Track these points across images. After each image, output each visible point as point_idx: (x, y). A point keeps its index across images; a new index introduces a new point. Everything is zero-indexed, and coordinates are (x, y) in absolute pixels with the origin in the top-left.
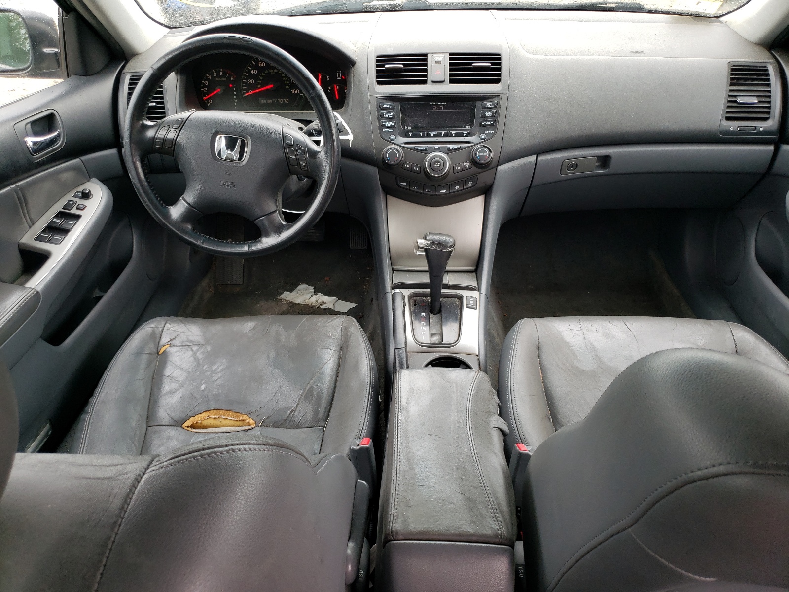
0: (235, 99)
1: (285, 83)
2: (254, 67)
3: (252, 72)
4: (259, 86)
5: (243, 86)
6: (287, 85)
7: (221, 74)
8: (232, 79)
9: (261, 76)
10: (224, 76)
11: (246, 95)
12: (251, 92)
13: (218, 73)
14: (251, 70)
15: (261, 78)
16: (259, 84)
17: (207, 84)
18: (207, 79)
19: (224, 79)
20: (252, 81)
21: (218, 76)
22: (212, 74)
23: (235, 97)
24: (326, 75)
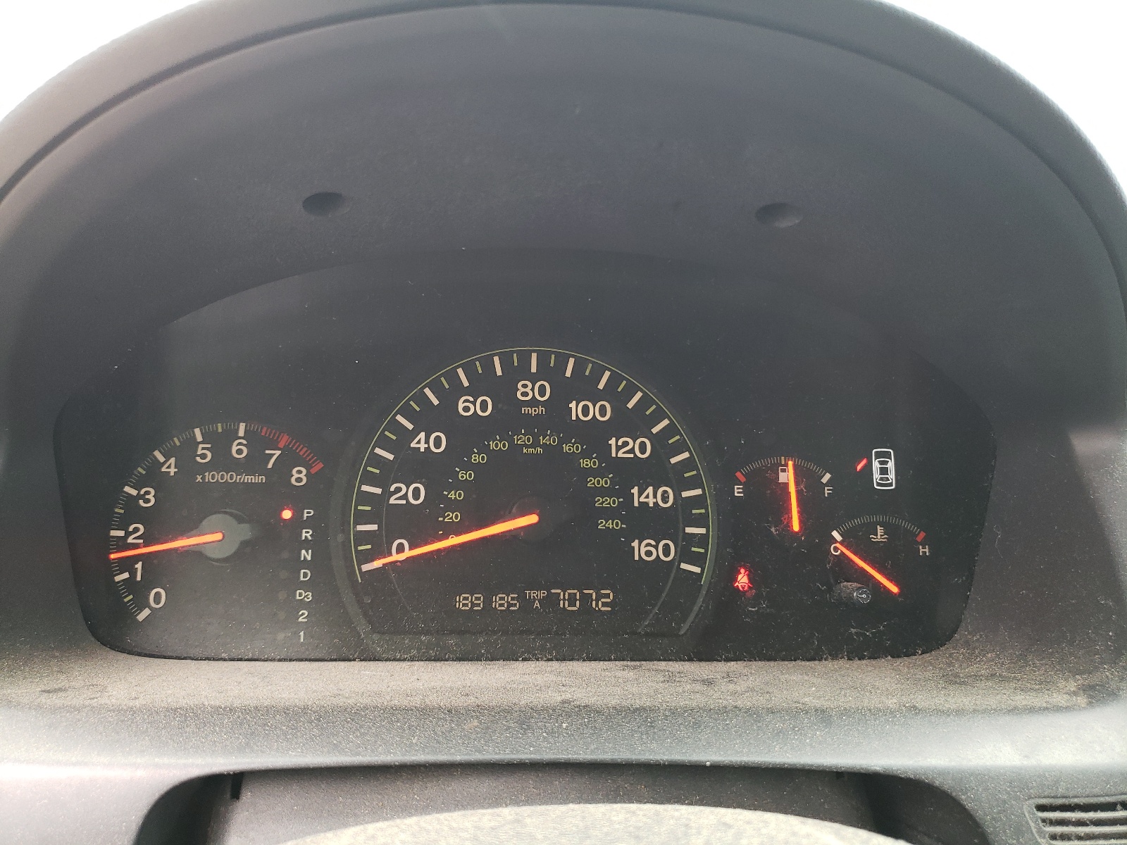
0: (305, 586)
1: (600, 502)
2: (427, 421)
3: (420, 443)
4: (453, 517)
5: (362, 518)
6: (609, 513)
7: (239, 450)
8: (299, 475)
9: (468, 466)
10: (254, 462)
11: (377, 564)
12: (403, 552)
13: (220, 444)
14: (415, 433)
15: (463, 475)
16: (453, 506)
17: (151, 498)
18: (154, 477)
19: (249, 479)
20: (410, 494)
21: (223, 460)
22: (186, 453)
23: (305, 575)
24: (819, 471)
